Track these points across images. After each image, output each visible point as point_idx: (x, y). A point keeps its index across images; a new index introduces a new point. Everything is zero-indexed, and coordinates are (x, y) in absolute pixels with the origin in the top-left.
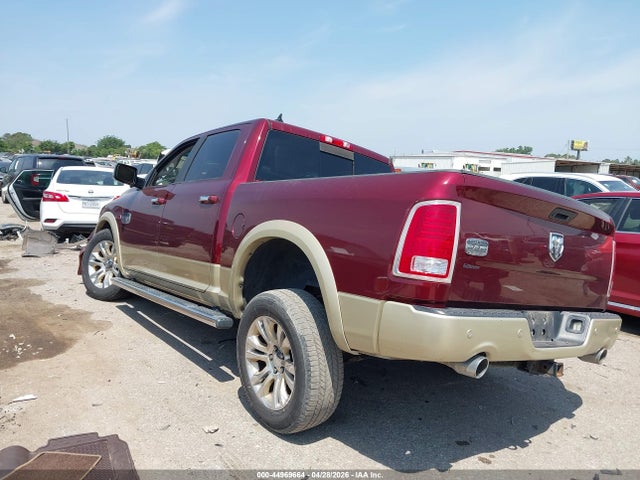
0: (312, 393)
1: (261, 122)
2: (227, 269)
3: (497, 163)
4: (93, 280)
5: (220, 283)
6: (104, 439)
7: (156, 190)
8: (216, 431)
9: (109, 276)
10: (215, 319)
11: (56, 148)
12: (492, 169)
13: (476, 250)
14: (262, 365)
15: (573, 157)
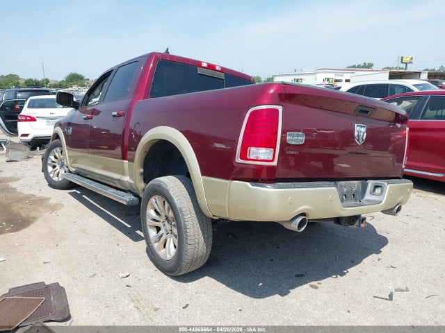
0: (189, 247)
1: (152, 55)
2: (132, 163)
3: (347, 76)
4: (51, 175)
5: (129, 173)
6: (48, 287)
7: (88, 109)
8: (127, 276)
9: (62, 172)
10: (125, 199)
11: (37, 84)
12: (344, 81)
13: (295, 140)
14: (158, 229)
15: (402, 68)
